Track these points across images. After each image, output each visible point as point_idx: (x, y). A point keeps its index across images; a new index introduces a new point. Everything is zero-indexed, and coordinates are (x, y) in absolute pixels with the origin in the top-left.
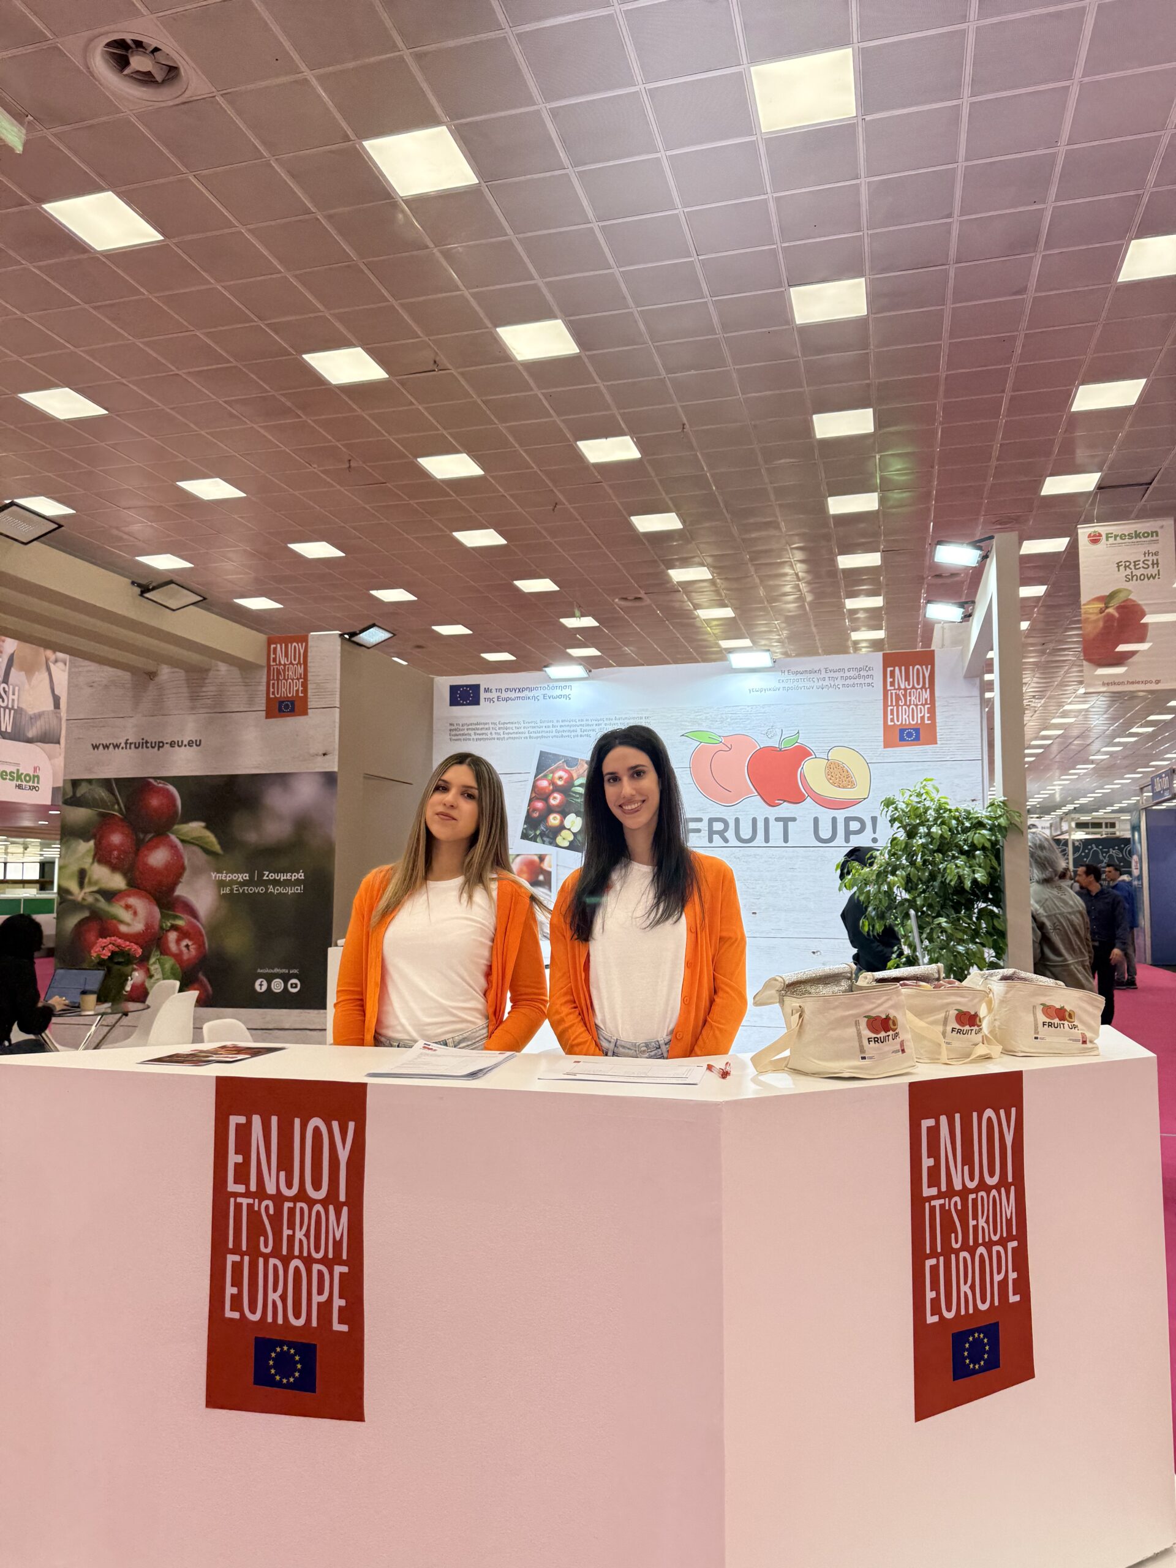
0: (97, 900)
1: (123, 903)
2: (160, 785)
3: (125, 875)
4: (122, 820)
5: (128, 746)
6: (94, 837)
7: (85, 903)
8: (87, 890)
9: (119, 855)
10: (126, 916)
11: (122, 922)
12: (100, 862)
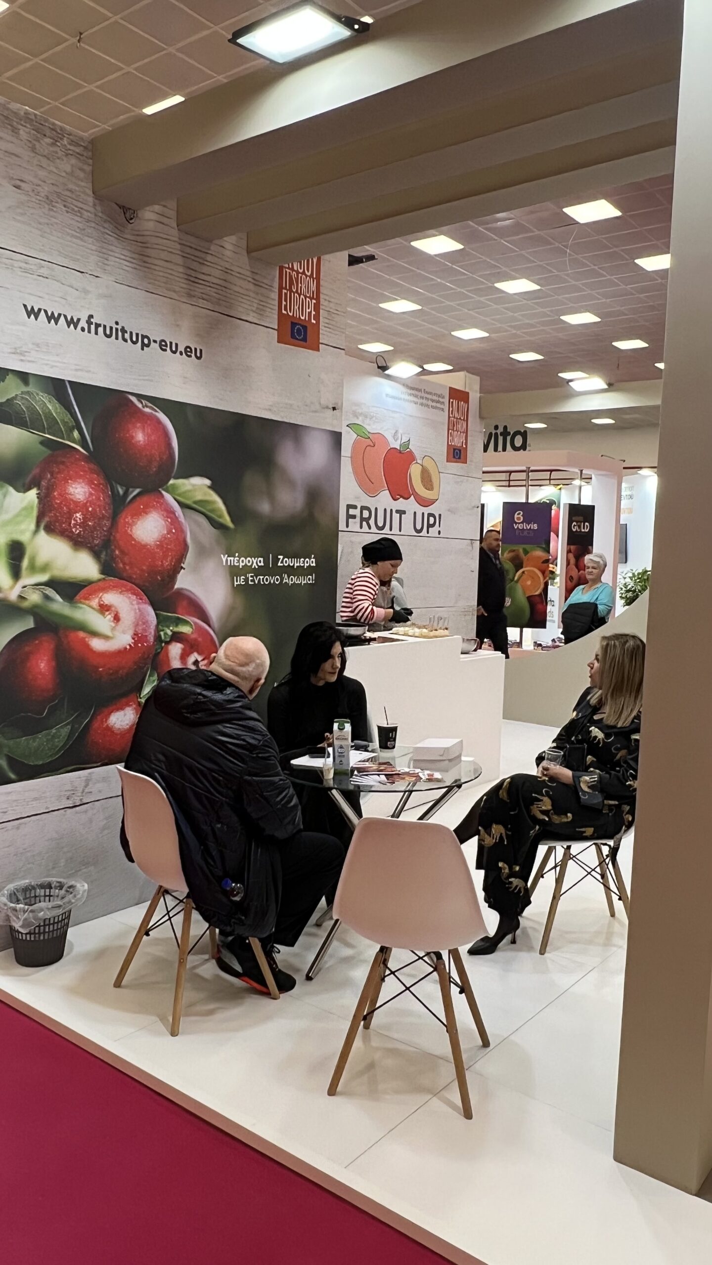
0: (47, 597)
1: (95, 603)
2: (147, 410)
3: (96, 554)
4: (86, 459)
5: (93, 327)
6: (35, 483)
7: (25, 604)
8: (28, 580)
9: (85, 519)
10: (101, 623)
11: (95, 634)
12: (49, 530)
